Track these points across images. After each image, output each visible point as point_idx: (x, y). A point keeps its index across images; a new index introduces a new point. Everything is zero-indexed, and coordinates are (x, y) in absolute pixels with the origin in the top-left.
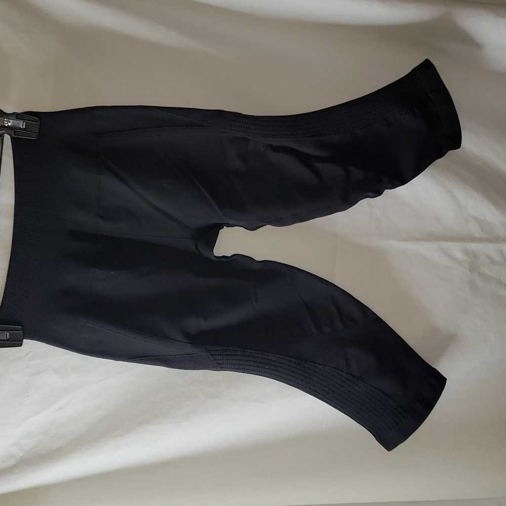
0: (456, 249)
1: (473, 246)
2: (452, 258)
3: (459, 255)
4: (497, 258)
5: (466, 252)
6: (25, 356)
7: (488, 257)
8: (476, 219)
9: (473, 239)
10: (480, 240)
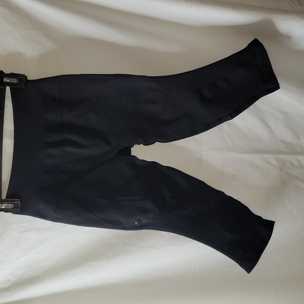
0: (271, 158)
1: (282, 157)
2: (270, 163)
3: (274, 162)
4: (297, 164)
5: (278, 160)
6: (18, 221)
7: (291, 163)
8: (283, 141)
9: (281, 153)
10: (286, 153)
